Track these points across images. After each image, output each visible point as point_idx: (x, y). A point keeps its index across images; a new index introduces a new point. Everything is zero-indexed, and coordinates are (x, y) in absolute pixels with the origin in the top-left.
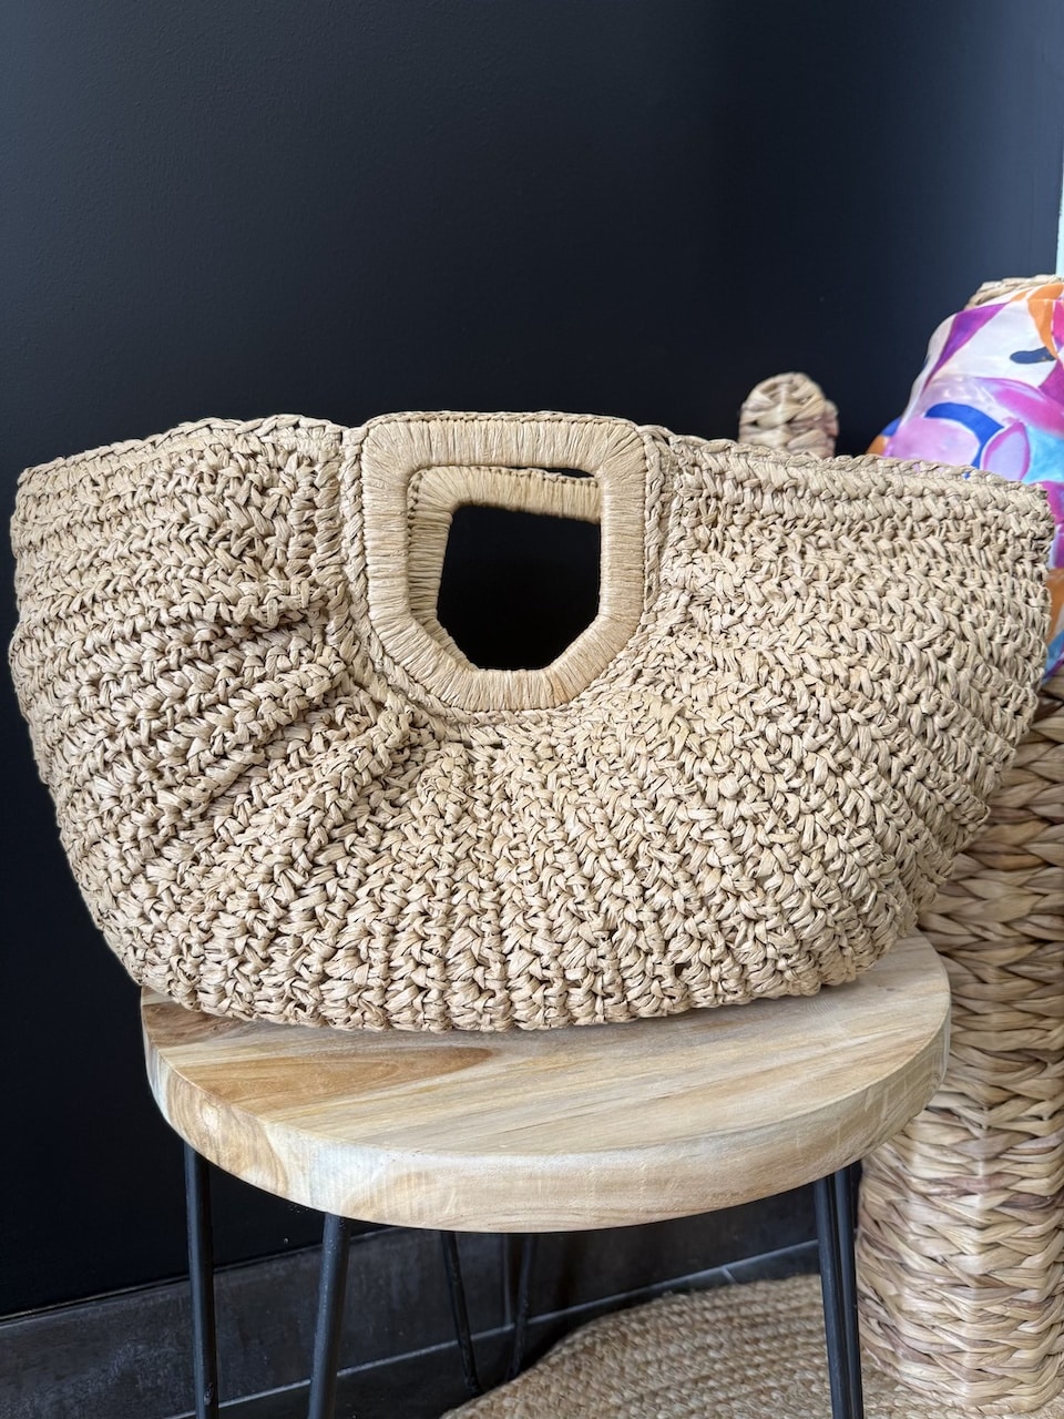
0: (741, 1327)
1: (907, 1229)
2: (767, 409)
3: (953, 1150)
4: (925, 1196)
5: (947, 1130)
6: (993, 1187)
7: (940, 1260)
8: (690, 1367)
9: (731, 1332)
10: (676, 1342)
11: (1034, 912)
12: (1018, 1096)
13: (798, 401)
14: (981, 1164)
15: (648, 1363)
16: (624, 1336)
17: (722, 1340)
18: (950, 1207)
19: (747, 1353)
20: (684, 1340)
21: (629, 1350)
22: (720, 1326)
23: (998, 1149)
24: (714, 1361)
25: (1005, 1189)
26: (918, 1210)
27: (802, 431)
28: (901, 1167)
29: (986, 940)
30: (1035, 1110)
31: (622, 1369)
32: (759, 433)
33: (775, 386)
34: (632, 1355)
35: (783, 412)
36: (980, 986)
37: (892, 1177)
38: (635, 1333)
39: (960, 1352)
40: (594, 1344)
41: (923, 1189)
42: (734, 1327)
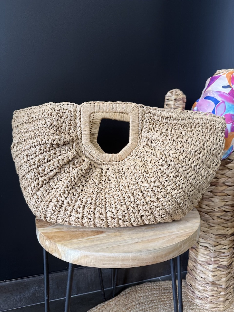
0: (162, 290)
1: (197, 271)
2: (171, 97)
3: (207, 255)
4: (201, 264)
5: (206, 251)
6: (215, 263)
7: (204, 278)
8: (150, 298)
9: (159, 291)
10: (148, 292)
11: (225, 205)
12: (221, 244)
13: (177, 95)
14: (213, 258)
15: (141, 296)
16: (137, 291)
17: (157, 292)
18: (206, 267)
19: (163, 295)
20: (149, 292)
21: (137, 293)
22: (157, 289)
23: (216, 255)
24: (155, 297)
25: (218, 264)
26: (199, 267)
27: (178, 101)
28: (196, 258)
29: (215, 211)
30: (224, 247)
31: (136, 297)
32: (169, 102)
33: (172, 92)
34: (138, 295)
35: (174, 97)
36: (213, 220)
37: (194, 260)
38: (139, 290)
39: (207, 298)
40: (130, 292)
41: (200, 263)
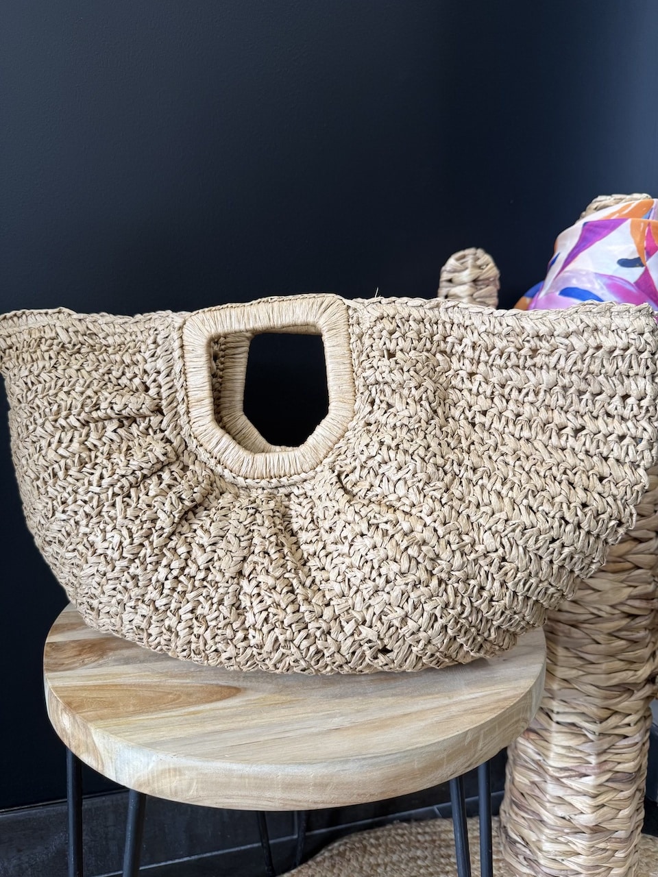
0: (440, 847)
1: (545, 799)
2: (459, 272)
3: (575, 748)
4: (558, 779)
5: (573, 736)
6: (602, 771)
7: (568, 818)
8: (405, 870)
9: (433, 849)
10: (397, 853)
11: (631, 597)
12: (616, 712)
13: (480, 267)
14: (593, 757)
15: (378, 865)
16: (365, 847)
17: (426, 853)
18: (572, 784)
19: (442, 863)
20: (403, 852)
21: (367, 856)
22: (426, 844)
23: (606, 746)
24: (420, 867)
25: (610, 771)
26: (552, 787)
27: (482, 287)
28: (542, 761)
29: (599, 617)
30: (627, 720)
31: (362, 867)
32: (453, 287)
33: (464, 257)
34: (368, 859)
35: (470, 274)
36: (596, 646)
37: (534, 766)
38: (372, 845)
39: (579, 874)
40: (346, 850)
41: (557, 775)
42: (435, 846)
